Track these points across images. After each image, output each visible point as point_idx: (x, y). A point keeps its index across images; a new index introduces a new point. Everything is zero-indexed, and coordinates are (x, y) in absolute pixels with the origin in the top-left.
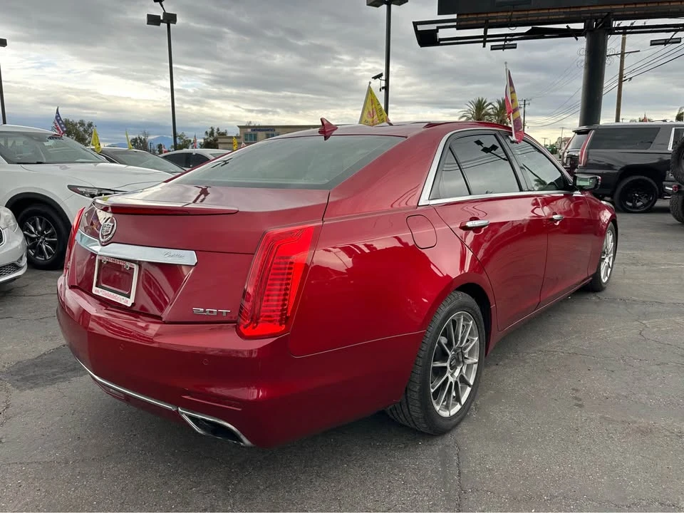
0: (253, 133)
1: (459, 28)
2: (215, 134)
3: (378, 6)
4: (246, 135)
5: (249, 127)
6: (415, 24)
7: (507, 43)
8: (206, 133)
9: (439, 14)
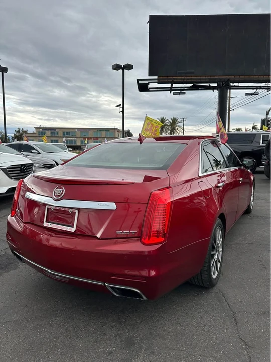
0: (43, 131)
1: (158, 83)
2: (21, 132)
3: (118, 70)
4: (39, 132)
5: (40, 128)
6: (138, 80)
7: (181, 91)
8: (16, 131)
9: (149, 76)
